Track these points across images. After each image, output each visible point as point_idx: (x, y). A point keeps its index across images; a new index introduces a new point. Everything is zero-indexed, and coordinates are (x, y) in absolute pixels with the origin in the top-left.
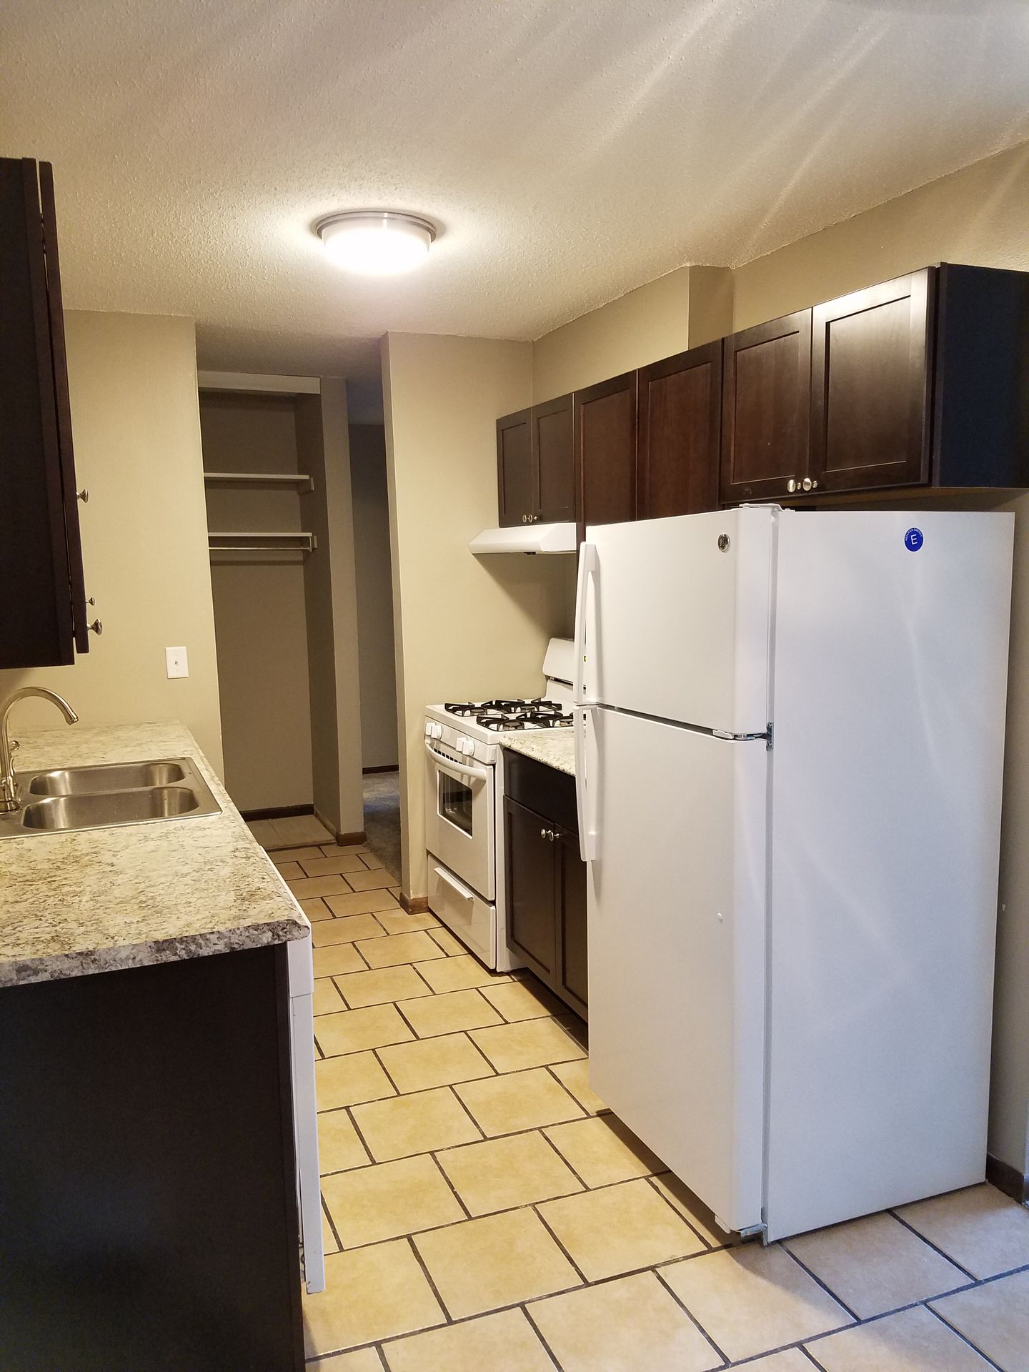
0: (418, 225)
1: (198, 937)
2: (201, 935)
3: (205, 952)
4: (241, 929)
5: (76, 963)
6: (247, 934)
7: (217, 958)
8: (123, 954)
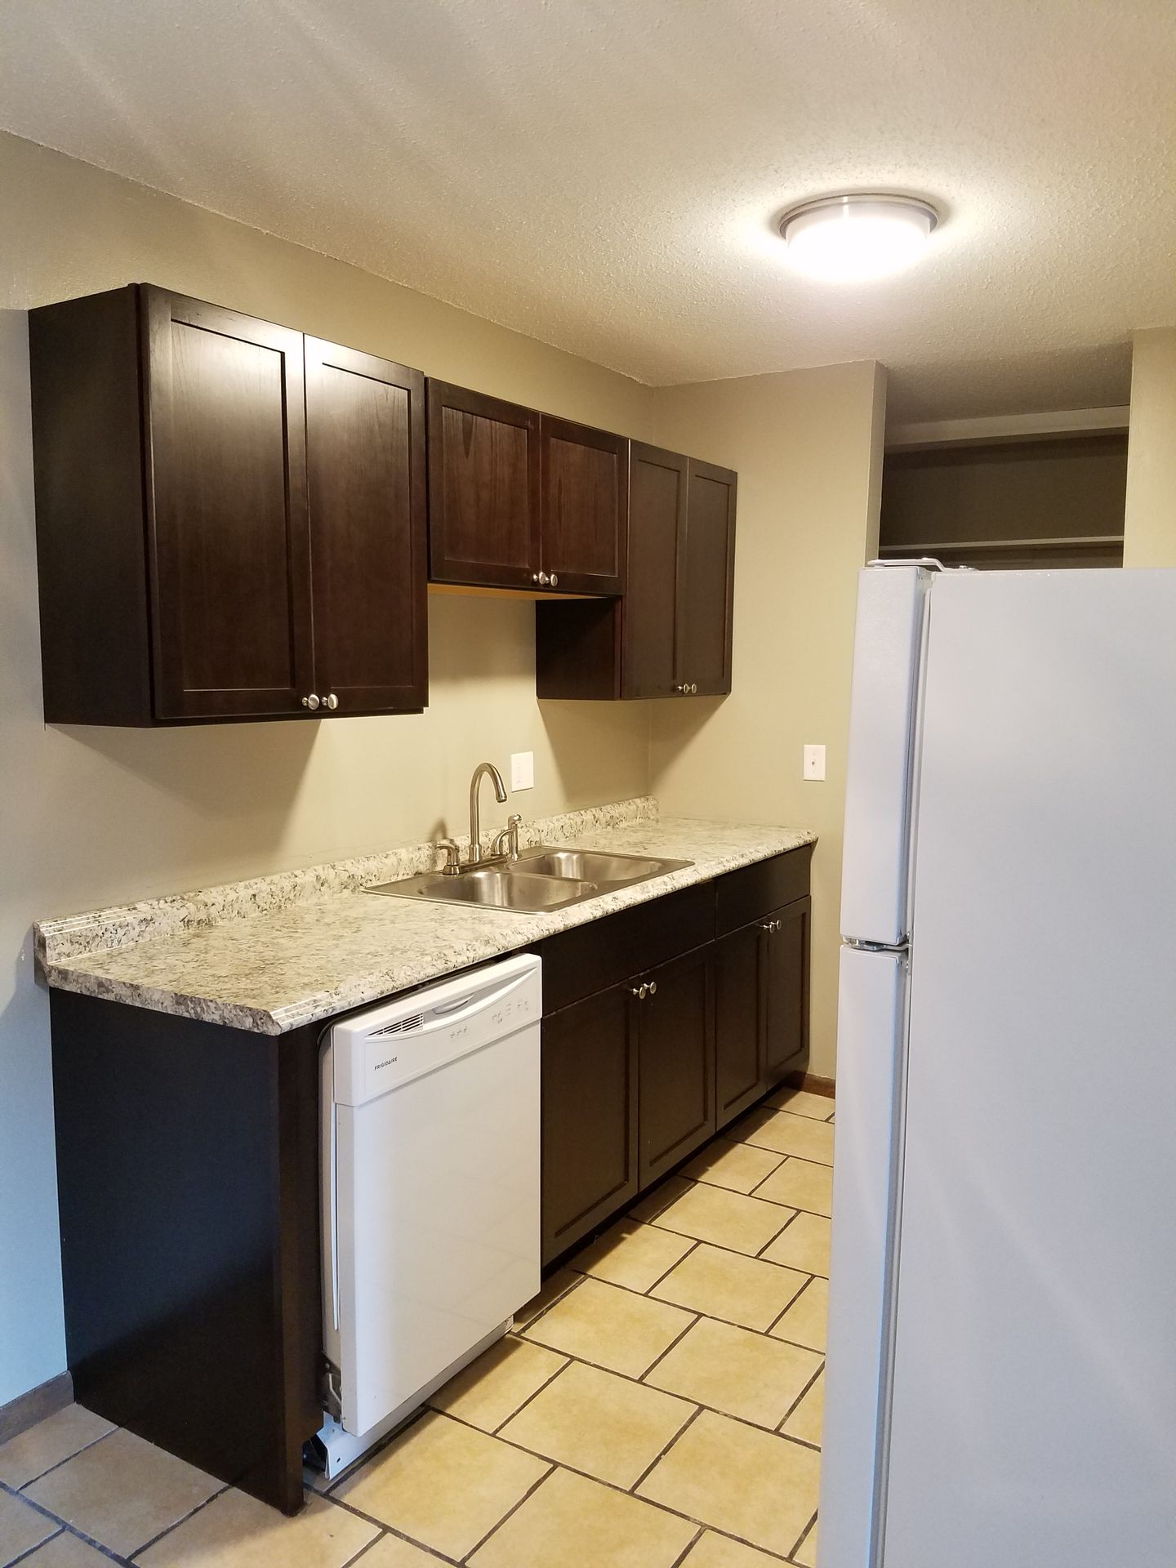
0: (907, 205)
1: (202, 1001)
2: (204, 1000)
3: (207, 1018)
4: (231, 1006)
5: (129, 992)
6: (235, 1013)
7: (212, 1026)
8: (156, 997)
